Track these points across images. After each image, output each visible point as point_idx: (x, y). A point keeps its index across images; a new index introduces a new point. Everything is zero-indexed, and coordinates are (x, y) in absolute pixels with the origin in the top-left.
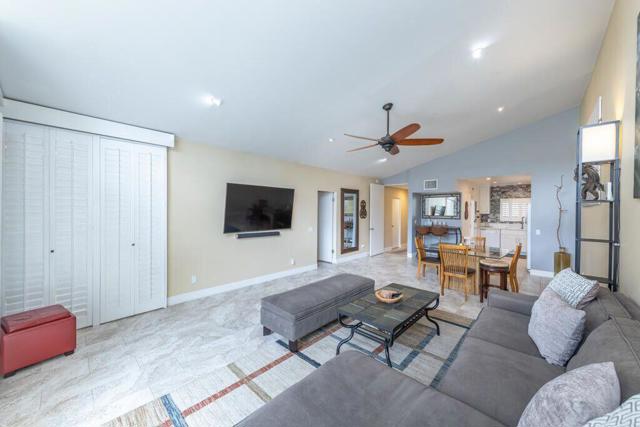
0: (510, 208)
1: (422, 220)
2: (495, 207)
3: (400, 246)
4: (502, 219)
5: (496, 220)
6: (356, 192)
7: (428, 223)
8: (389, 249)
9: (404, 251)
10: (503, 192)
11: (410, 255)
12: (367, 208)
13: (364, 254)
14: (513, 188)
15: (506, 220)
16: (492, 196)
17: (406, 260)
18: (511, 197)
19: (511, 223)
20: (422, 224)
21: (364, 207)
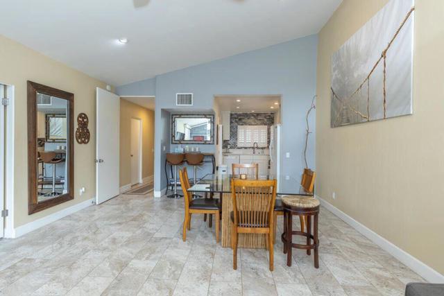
0: (245, 135)
1: (172, 146)
2: (234, 134)
3: (141, 181)
4: (239, 145)
5: (235, 146)
6: (69, 96)
7: (179, 149)
8: (127, 187)
9: (149, 187)
10: (240, 119)
11: (157, 194)
12: (90, 127)
13: (88, 203)
14: (247, 115)
15: (242, 145)
16: (231, 122)
17: (153, 202)
18: (245, 124)
19: (246, 148)
20: (171, 152)
21: (84, 125)
